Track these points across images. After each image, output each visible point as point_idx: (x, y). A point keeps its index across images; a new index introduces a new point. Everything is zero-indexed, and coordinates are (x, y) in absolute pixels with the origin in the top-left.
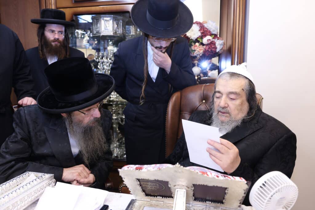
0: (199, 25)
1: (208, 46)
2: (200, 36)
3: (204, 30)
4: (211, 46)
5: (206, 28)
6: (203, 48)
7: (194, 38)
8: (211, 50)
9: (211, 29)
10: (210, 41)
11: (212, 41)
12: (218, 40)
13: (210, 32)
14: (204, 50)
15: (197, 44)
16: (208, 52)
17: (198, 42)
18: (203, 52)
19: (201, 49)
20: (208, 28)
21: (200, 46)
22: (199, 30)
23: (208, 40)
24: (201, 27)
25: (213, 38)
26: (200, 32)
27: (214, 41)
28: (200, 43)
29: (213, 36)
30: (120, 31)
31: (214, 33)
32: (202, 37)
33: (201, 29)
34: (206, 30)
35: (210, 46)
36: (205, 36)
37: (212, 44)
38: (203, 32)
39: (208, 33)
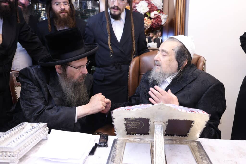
0: (147, 2)
1: (155, 20)
2: (148, 11)
3: (151, 6)
4: (158, 20)
5: (153, 4)
6: (151, 21)
7: (143, 13)
8: (158, 23)
9: (158, 5)
10: (156, 16)
11: (158, 16)
12: (163, 15)
13: (156, 7)
14: (152, 23)
15: (146, 18)
16: (154, 24)
17: (147, 16)
18: (151, 25)
19: (149, 22)
20: (154, 4)
21: (148, 20)
22: (148, 6)
23: (155, 14)
24: (149, 3)
25: (159, 13)
26: (148, 8)
27: (160, 15)
28: (148, 17)
29: (159, 11)
30: (78, 6)
31: (159, 8)
32: (150, 12)
33: (149, 5)
34: (153, 6)
35: (156, 20)
36: (153, 11)
37: (158, 17)
38: (151, 7)
39: (155, 9)
